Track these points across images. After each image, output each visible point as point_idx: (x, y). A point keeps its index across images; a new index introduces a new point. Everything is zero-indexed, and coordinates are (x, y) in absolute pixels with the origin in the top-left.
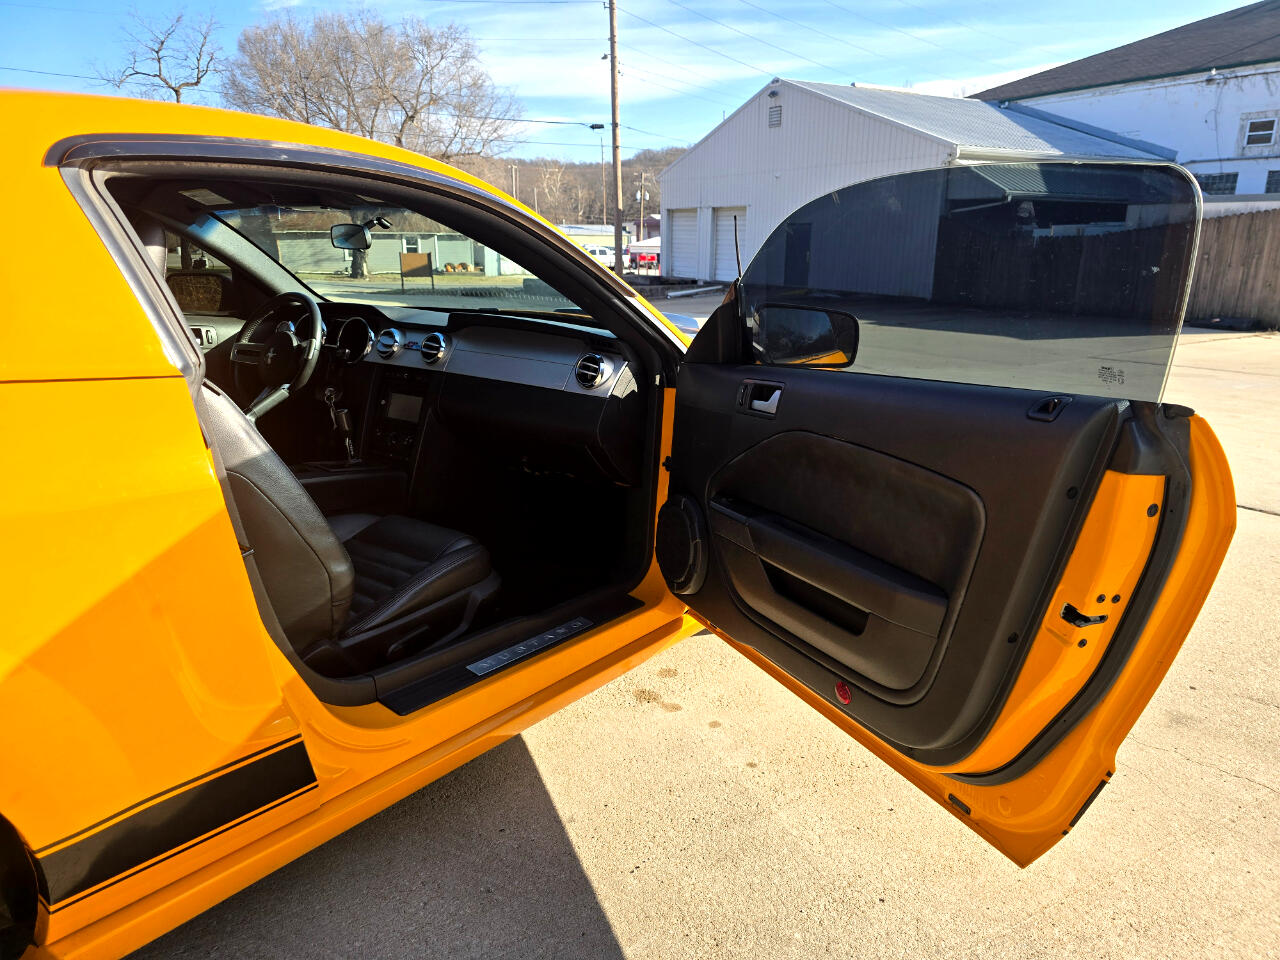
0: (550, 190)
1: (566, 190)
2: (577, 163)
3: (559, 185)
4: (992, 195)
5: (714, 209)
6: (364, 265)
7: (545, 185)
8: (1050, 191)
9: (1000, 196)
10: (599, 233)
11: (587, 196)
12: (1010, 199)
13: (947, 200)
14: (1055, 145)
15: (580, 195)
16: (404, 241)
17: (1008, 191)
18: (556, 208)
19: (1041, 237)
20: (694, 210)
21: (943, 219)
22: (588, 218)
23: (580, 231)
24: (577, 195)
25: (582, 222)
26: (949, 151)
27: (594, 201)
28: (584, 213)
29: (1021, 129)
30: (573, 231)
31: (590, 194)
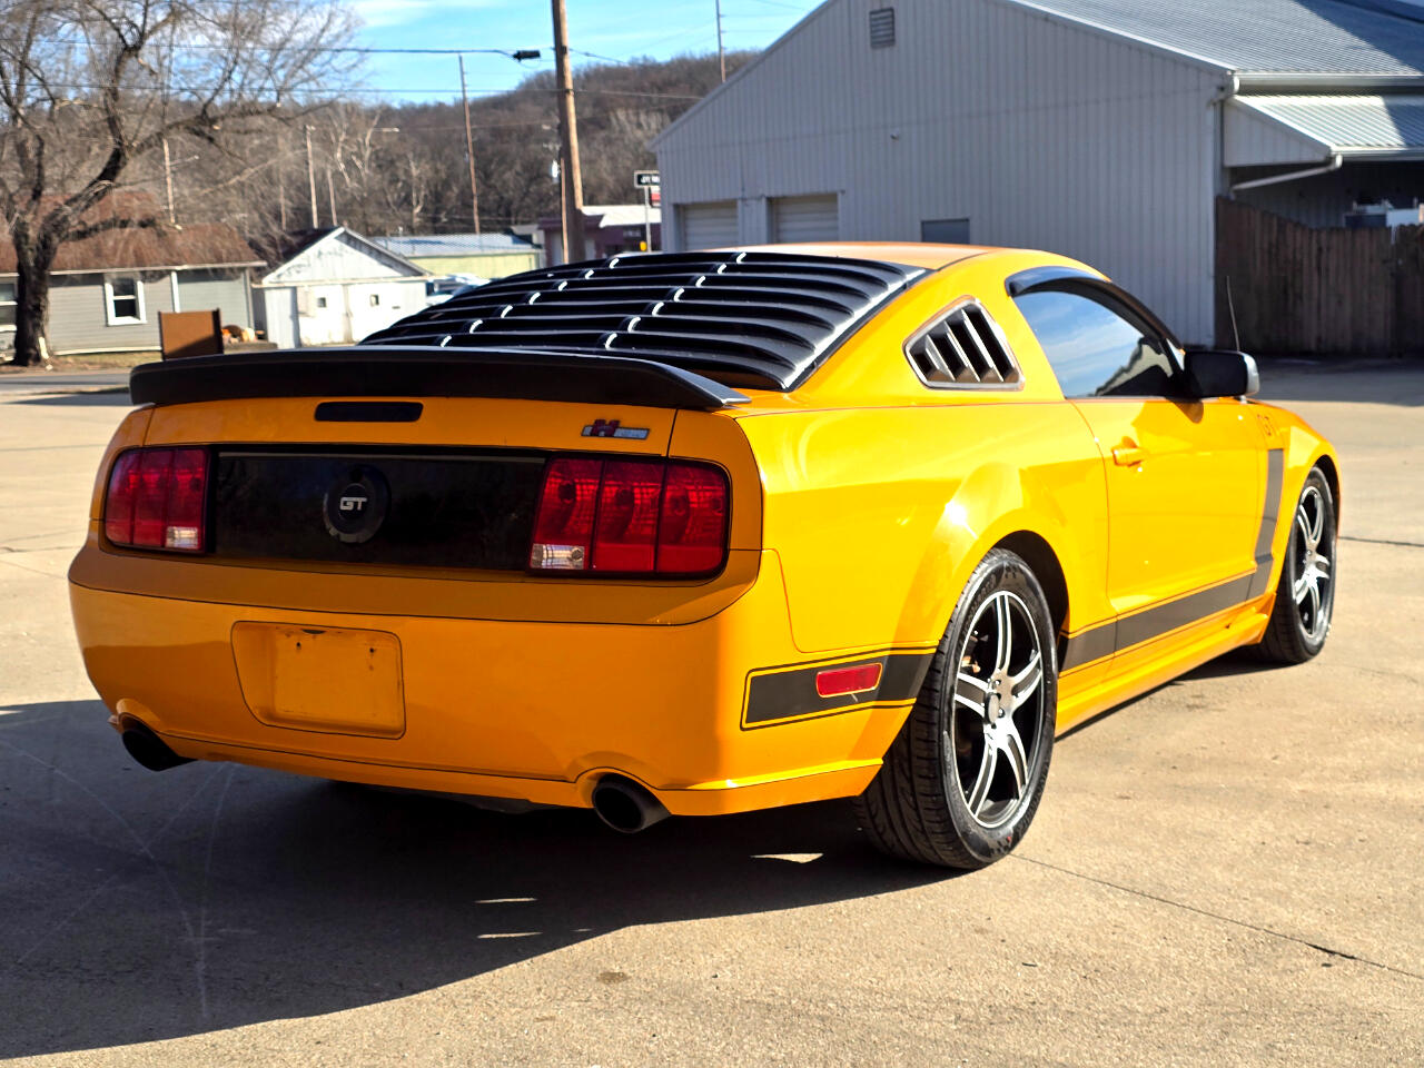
0: (349, 163)
1: (385, 162)
2: (396, 105)
3: (367, 154)
4: (1307, 157)
5: (770, 200)
6: (41, 340)
7: (339, 155)
8: (1409, 145)
9: (1320, 158)
10: (478, 252)
11: (430, 174)
12: (1339, 161)
13: (1223, 168)
14: (1406, 60)
15: (415, 172)
16: (109, 288)
17: (1334, 148)
18: (363, 202)
19: (1402, 228)
20: (730, 205)
21: (1221, 202)
22: (435, 220)
23: (435, 250)
24: (407, 172)
25: (422, 230)
26: (1218, 81)
27: (447, 184)
28: (424, 210)
29: (1342, 33)
30: (420, 250)
31: (437, 171)
